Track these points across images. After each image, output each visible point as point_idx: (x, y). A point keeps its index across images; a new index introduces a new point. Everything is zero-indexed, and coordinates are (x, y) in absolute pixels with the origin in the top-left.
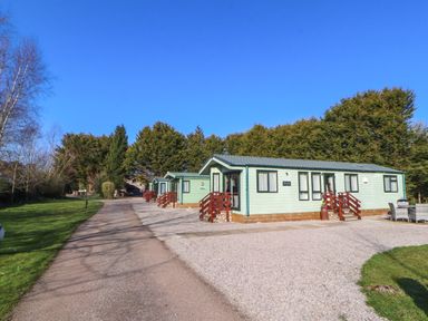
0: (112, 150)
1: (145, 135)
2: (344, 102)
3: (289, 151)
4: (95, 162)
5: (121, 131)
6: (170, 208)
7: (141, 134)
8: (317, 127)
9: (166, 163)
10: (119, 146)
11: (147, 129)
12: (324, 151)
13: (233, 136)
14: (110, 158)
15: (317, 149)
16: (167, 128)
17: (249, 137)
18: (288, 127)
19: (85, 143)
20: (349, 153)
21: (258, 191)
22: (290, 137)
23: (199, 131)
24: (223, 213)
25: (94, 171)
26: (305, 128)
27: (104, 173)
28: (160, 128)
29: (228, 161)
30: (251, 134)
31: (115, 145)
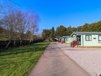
0: (51, 32)
1: (58, 28)
3: (96, 30)
5: (53, 28)
6: (64, 44)
7: (57, 28)
11: (58, 27)
13: (79, 27)
14: (51, 34)
16: (63, 27)
17: (84, 27)
18: (96, 23)
21: (86, 40)
22: (96, 26)
23: (70, 27)
24: (77, 46)
25: (48, 36)
27: (50, 37)
29: (78, 33)
30: (84, 26)
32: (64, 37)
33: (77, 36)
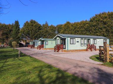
0: (14, 30)
1: (26, 24)
2: (96, 15)
3: (78, 31)
4: (7, 34)
5: (17, 23)
7: (25, 24)
8: (87, 23)
9: (35, 35)
10: (16, 28)
11: (27, 22)
12: (89, 31)
13: (59, 25)
15: (87, 31)
16: (35, 22)
17: (65, 26)
18: (78, 23)
19: (2, 27)
20: (97, 32)
21: (70, 44)
22: (78, 26)
23: (47, 24)
24: (61, 50)
25: (7, 38)
26: (84, 23)
27: (11, 39)
28: (33, 22)
31: (15, 28)
32: (41, 40)
33: (61, 39)
